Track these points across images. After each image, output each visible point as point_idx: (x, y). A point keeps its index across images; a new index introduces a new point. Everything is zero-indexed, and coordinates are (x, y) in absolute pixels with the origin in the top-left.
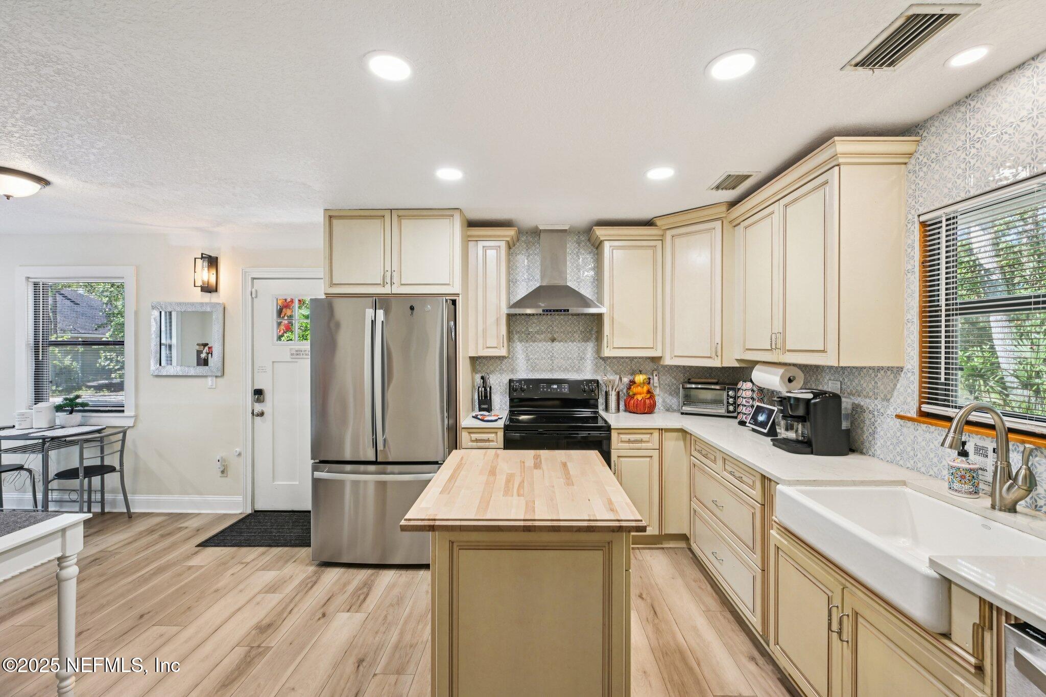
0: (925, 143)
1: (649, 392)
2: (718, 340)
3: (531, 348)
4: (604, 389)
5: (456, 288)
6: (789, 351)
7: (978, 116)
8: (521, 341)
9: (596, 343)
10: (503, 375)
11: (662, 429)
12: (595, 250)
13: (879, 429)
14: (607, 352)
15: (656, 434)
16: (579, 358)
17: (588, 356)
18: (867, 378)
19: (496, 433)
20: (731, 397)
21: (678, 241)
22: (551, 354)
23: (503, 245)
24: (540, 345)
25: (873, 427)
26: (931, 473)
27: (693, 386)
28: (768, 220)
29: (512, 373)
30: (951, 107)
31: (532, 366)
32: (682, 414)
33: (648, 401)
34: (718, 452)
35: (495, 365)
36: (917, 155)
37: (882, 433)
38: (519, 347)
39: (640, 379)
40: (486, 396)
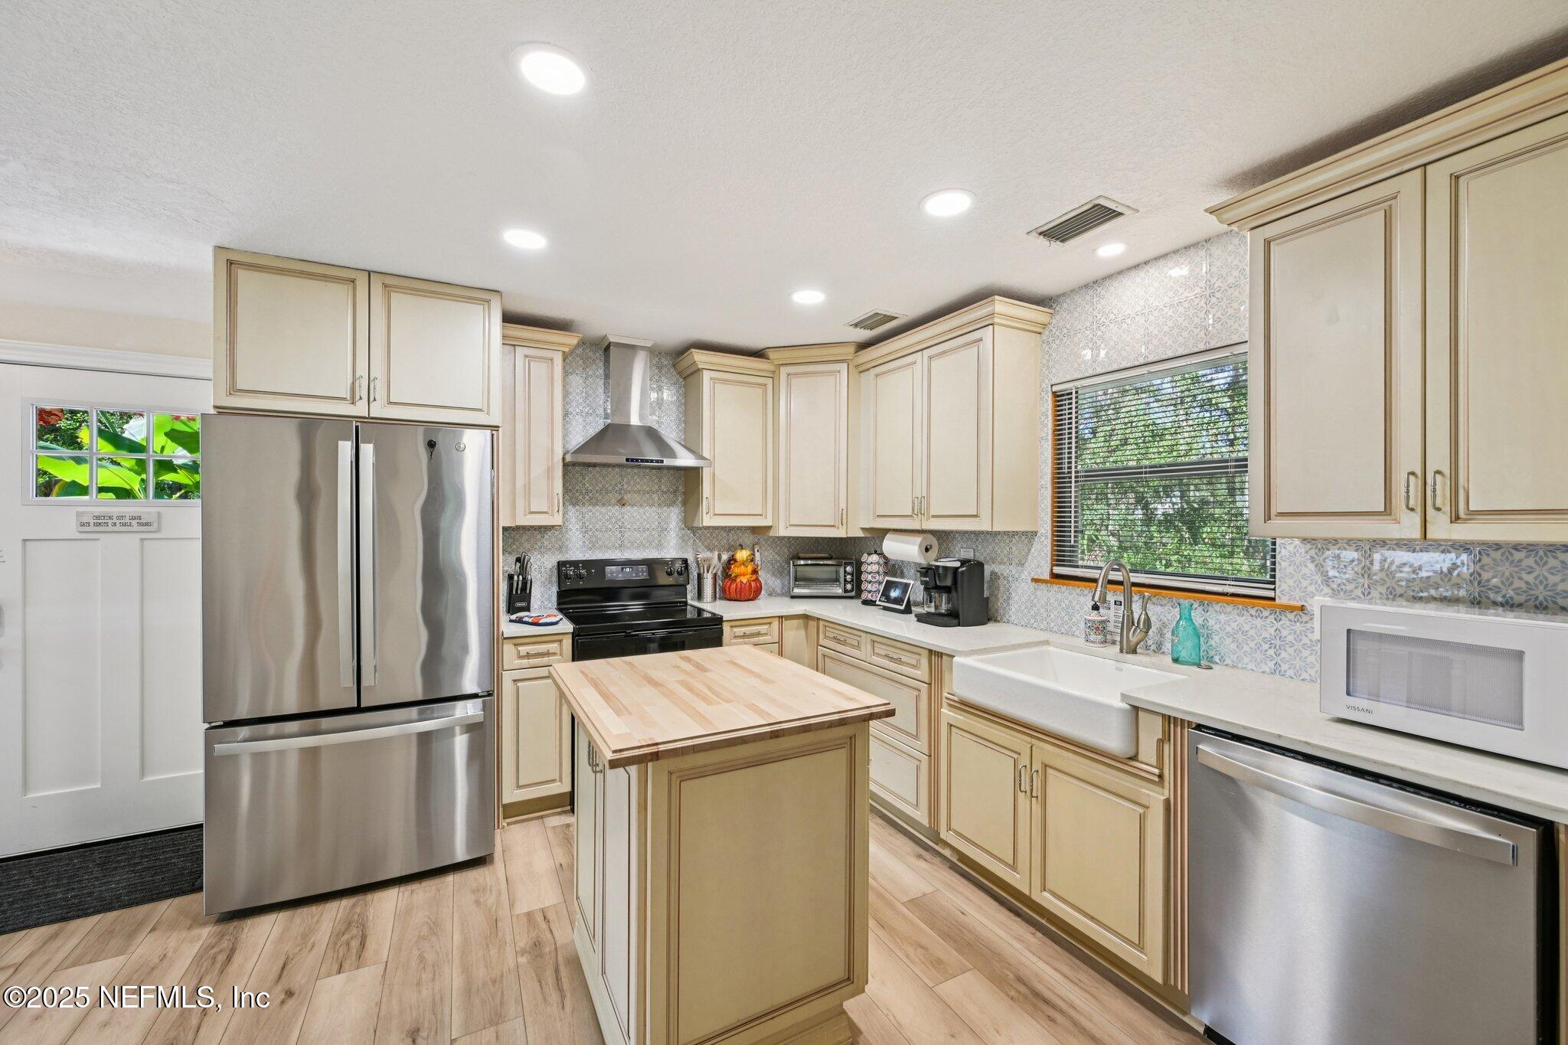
0: (1058, 317)
1: (753, 572)
2: (843, 505)
3: (590, 514)
4: (696, 570)
5: (498, 419)
6: (933, 516)
7: (1103, 302)
8: (574, 505)
9: (683, 508)
10: (546, 556)
11: (782, 617)
12: (681, 380)
13: (1014, 595)
14: (708, 521)
15: (776, 624)
16: (660, 529)
17: (671, 526)
18: (1002, 545)
19: (560, 641)
20: (849, 574)
21: (795, 381)
22: (620, 523)
23: (558, 359)
24: (604, 510)
25: (1007, 593)
26: (1063, 630)
28: (908, 372)
29: (561, 552)
30: (1080, 288)
31: (591, 542)
32: (793, 597)
33: (753, 584)
34: (863, 635)
35: (532, 540)
36: (1051, 327)
37: (1016, 599)
38: (572, 511)
39: (742, 555)
40: (524, 588)
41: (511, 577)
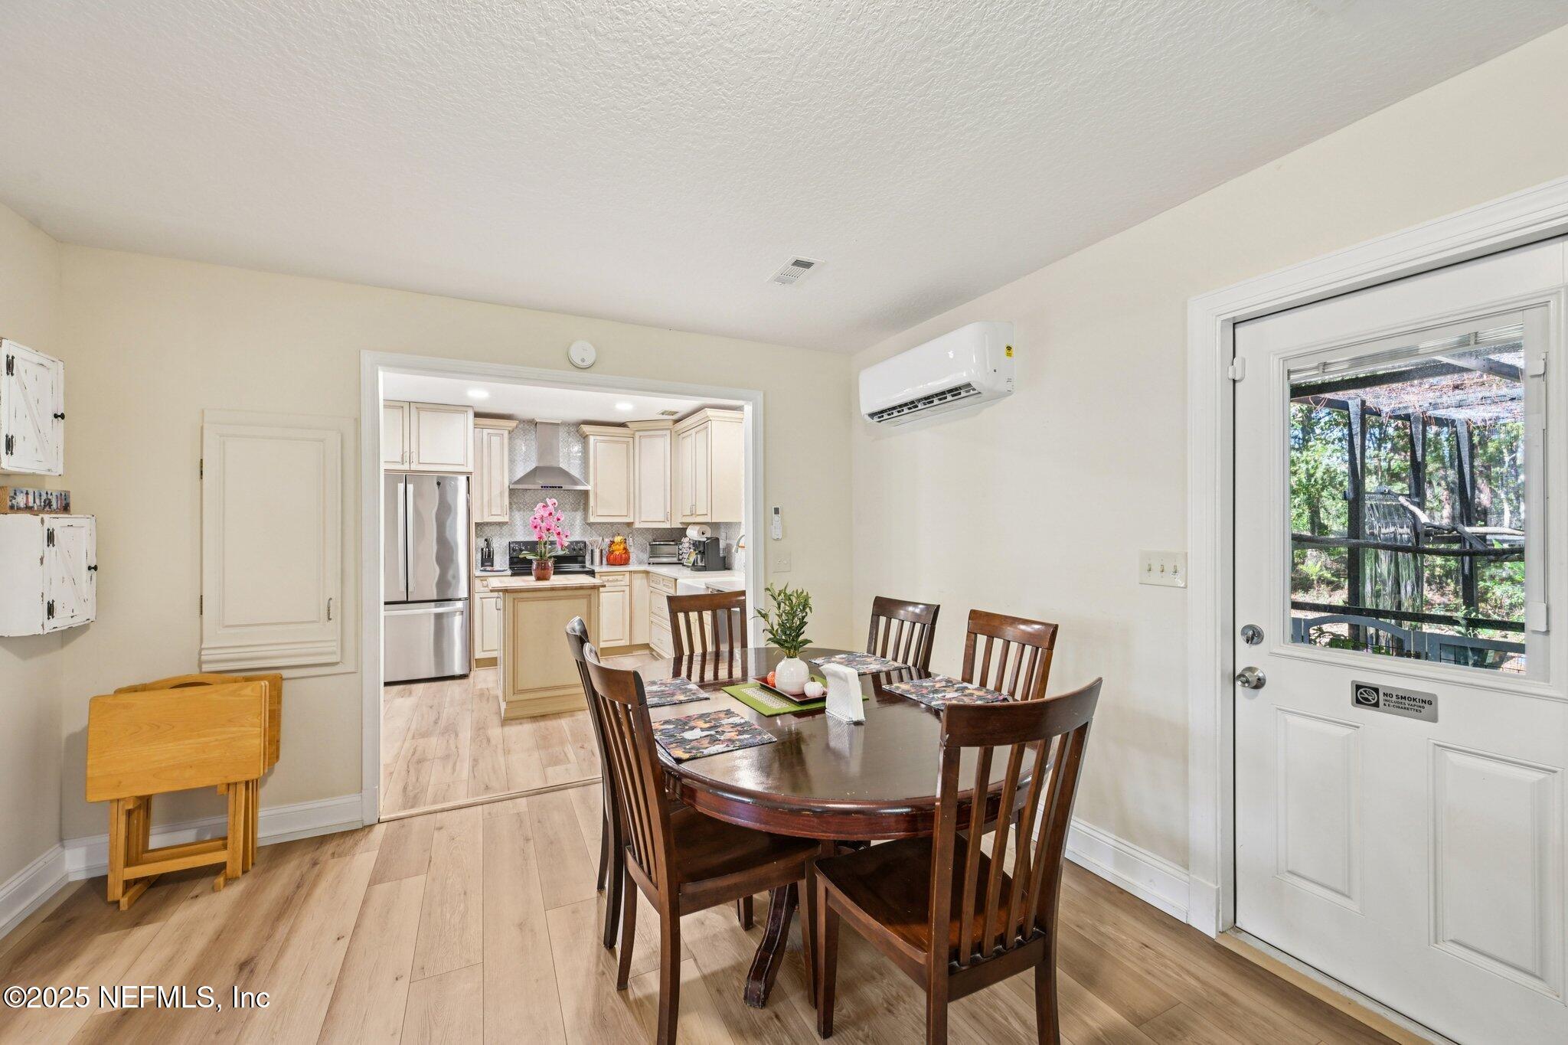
1: (625, 549)
2: (669, 510)
4: (590, 548)
5: (470, 469)
6: (697, 515)
8: (519, 511)
9: (584, 512)
10: (503, 538)
11: (633, 573)
12: (582, 439)
14: (592, 519)
15: (627, 575)
16: (570, 524)
17: (577, 522)
20: (678, 549)
21: (643, 440)
23: (506, 433)
27: (658, 543)
28: (690, 438)
29: (511, 537)
31: (528, 531)
32: (649, 563)
33: (623, 556)
35: (495, 531)
38: (518, 516)
39: (618, 539)
40: (489, 556)
41: (482, 549)
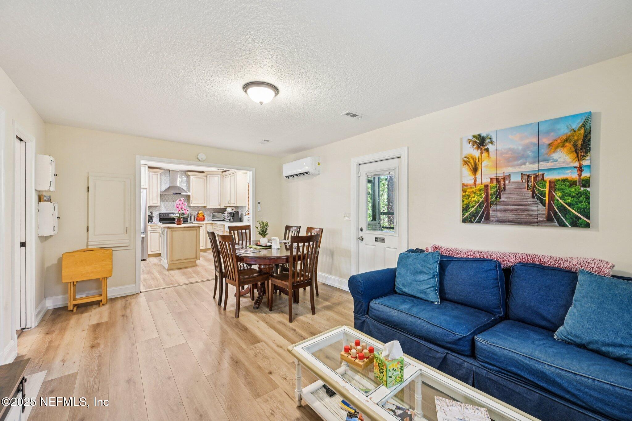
1: (203, 215)
2: (220, 202)
3: (166, 203)
4: (190, 215)
5: (147, 186)
6: (231, 204)
8: (163, 201)
9: (187, 202)
10: (157, 212)
12: (187, 176)
14: (191, 205)
15: (205, 224)
20: (223, 216)
21: (210, 177)
22: (173, 205)
23: (159, 174)
24: (169, 203)
27: (215, 213)
28: (228, 178)
29: (160, 211)
31: (166, 209)
32: (212, 220)
33: (203, 218)
35: (154, 209)
38: (162, 203)
39: (200, 212)
40: (152, 218)
41: (149, 216)
